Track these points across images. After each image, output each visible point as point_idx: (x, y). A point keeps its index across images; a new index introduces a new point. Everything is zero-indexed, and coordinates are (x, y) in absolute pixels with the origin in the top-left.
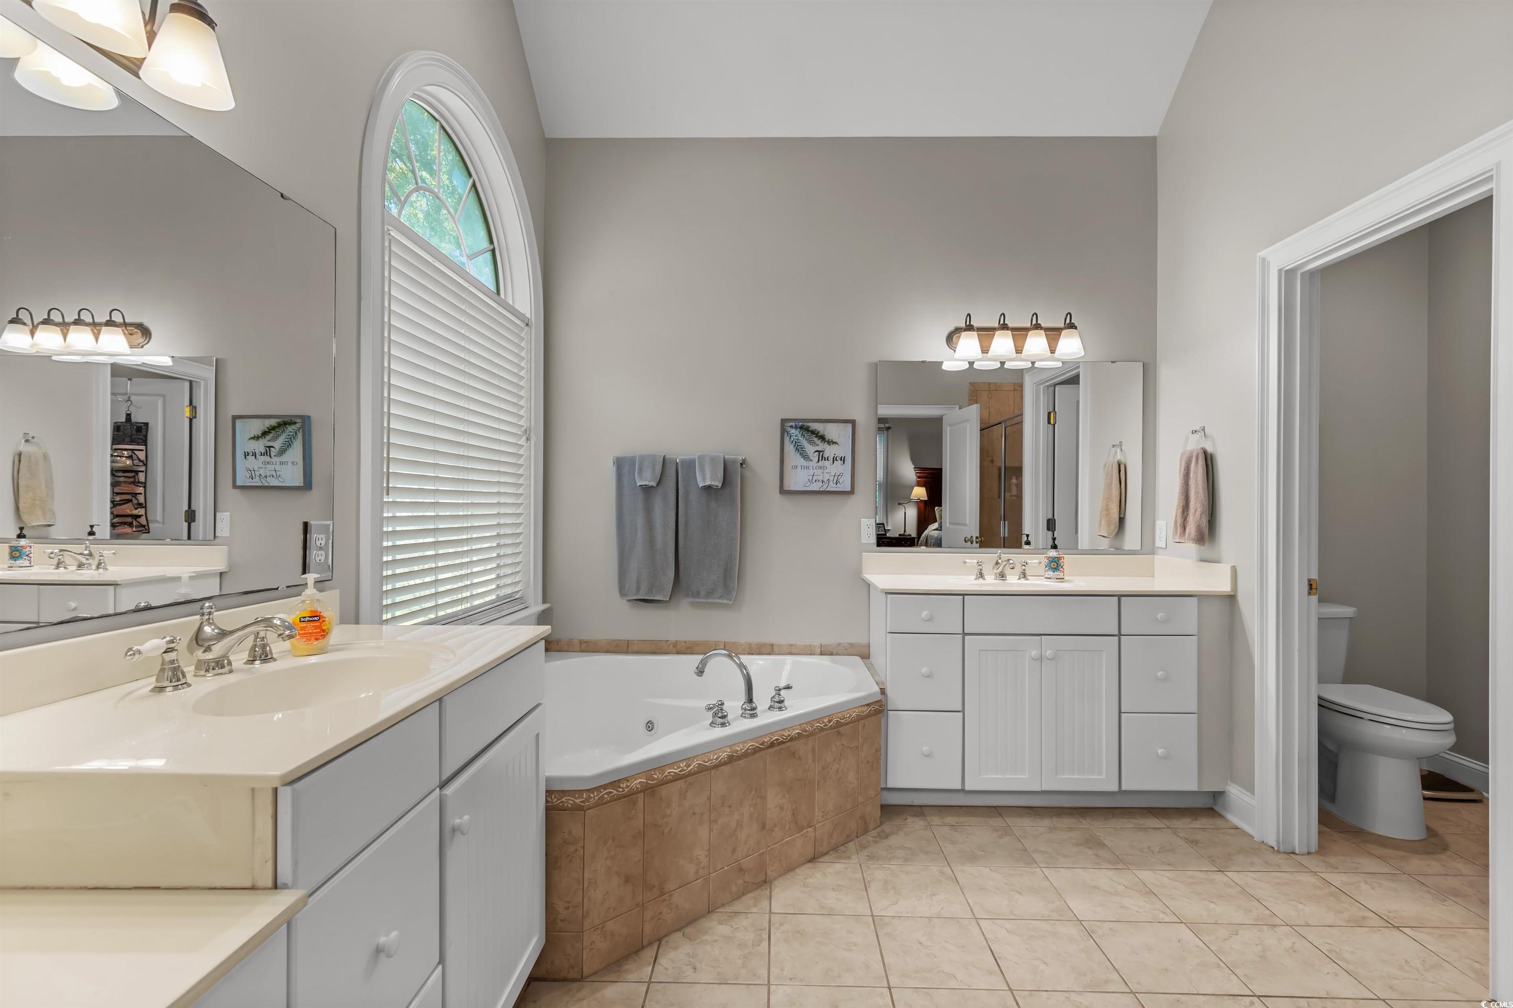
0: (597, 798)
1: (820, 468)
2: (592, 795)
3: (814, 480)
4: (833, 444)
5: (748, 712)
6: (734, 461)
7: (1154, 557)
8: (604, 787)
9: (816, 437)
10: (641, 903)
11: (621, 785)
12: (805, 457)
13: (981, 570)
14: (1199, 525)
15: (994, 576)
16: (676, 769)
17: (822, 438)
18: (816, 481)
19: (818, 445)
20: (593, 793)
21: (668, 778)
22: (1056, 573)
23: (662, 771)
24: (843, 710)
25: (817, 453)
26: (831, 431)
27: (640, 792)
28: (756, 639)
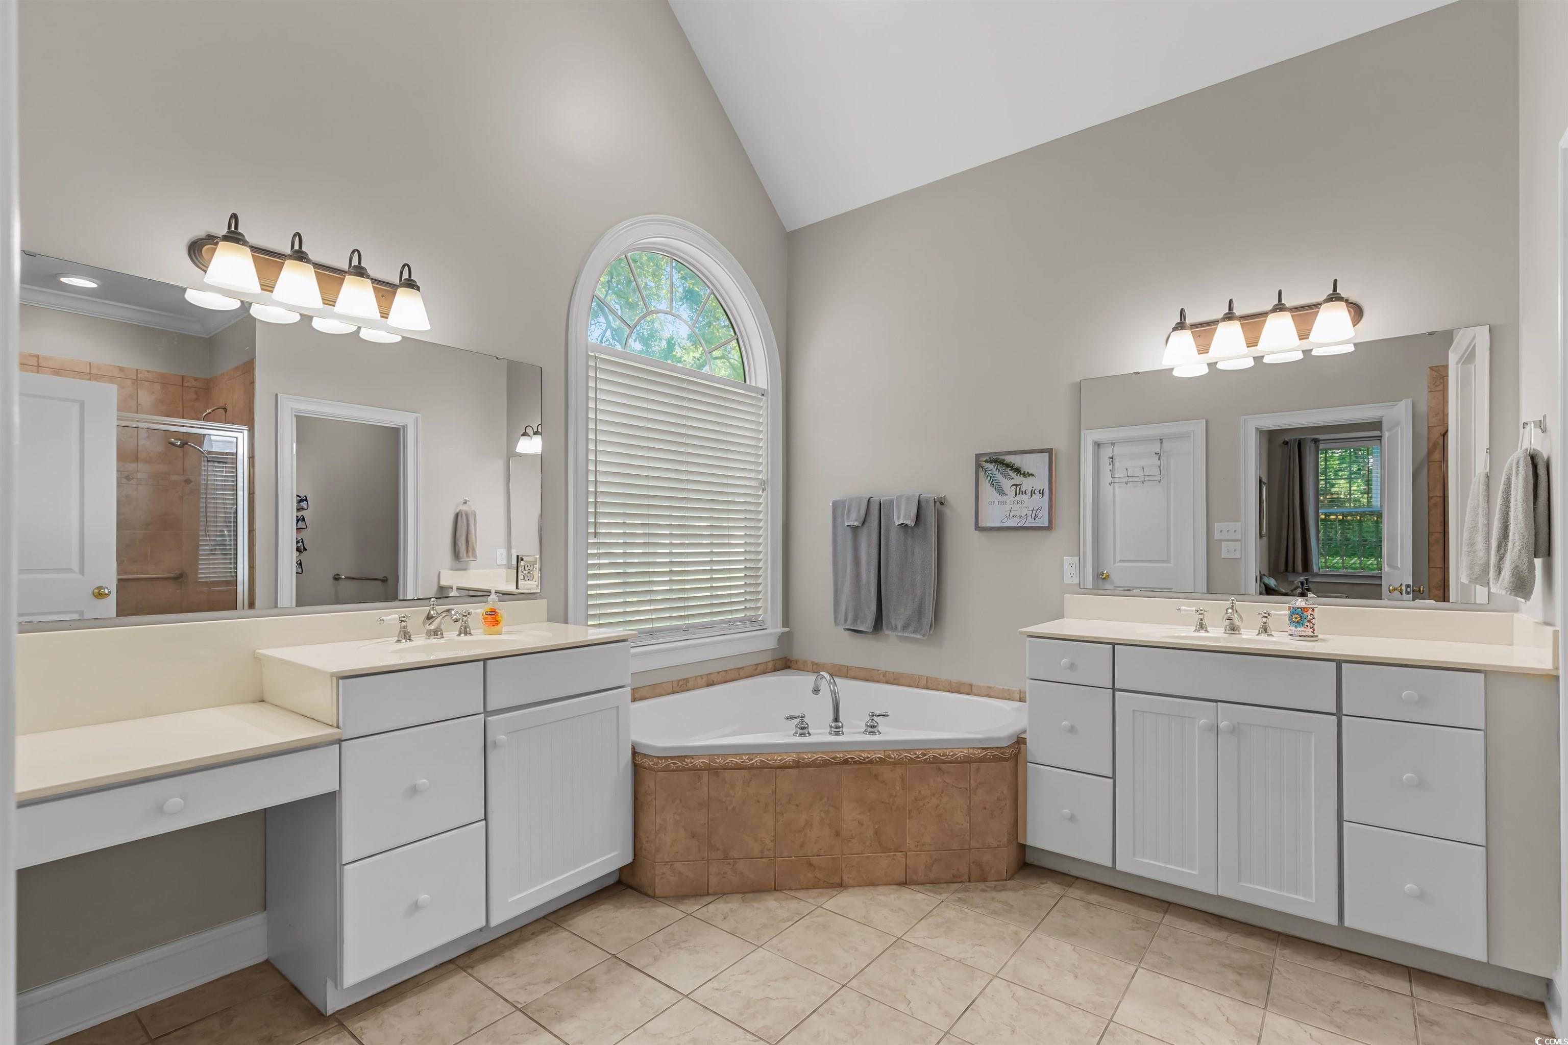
0: (664, 765)
1: (1018, 502)
2: (660, 762)
3: (1011, 516)
4: (1029, 476)
5: (833, 729)
6: (927, 501)
7: (1513, 615)
8: (672, 758)
9: (1012, 470)
10: (706, 859)
11: (686, 760)
12: (1001, 491)
13: (1201, 620)
14: (1517, 567)
15: (1223, 629)
16: (738, 760)
17: (1018, 470)
18: (1013, 516)
19: (1013, 478)
20: (662, 760)
21: (730, 764)
22: (1298, 629)
23: (725, 758)
24: (947, 747)
25: (1014, 487)
26: (1026, 462)
27: (704, 770)
28: (955, 676)
